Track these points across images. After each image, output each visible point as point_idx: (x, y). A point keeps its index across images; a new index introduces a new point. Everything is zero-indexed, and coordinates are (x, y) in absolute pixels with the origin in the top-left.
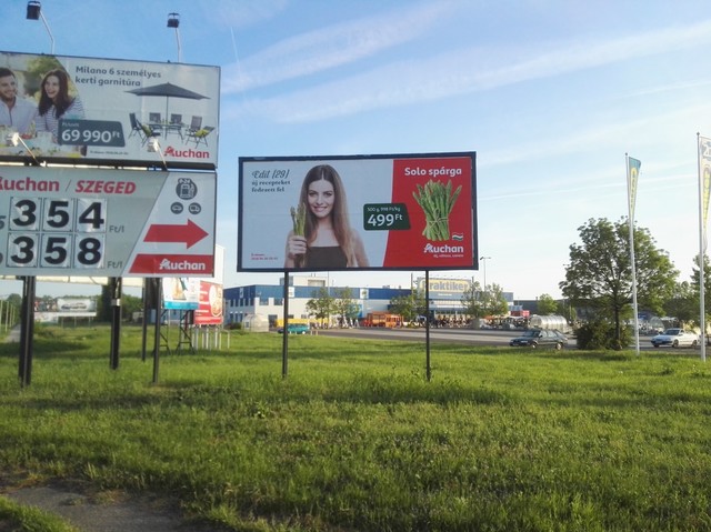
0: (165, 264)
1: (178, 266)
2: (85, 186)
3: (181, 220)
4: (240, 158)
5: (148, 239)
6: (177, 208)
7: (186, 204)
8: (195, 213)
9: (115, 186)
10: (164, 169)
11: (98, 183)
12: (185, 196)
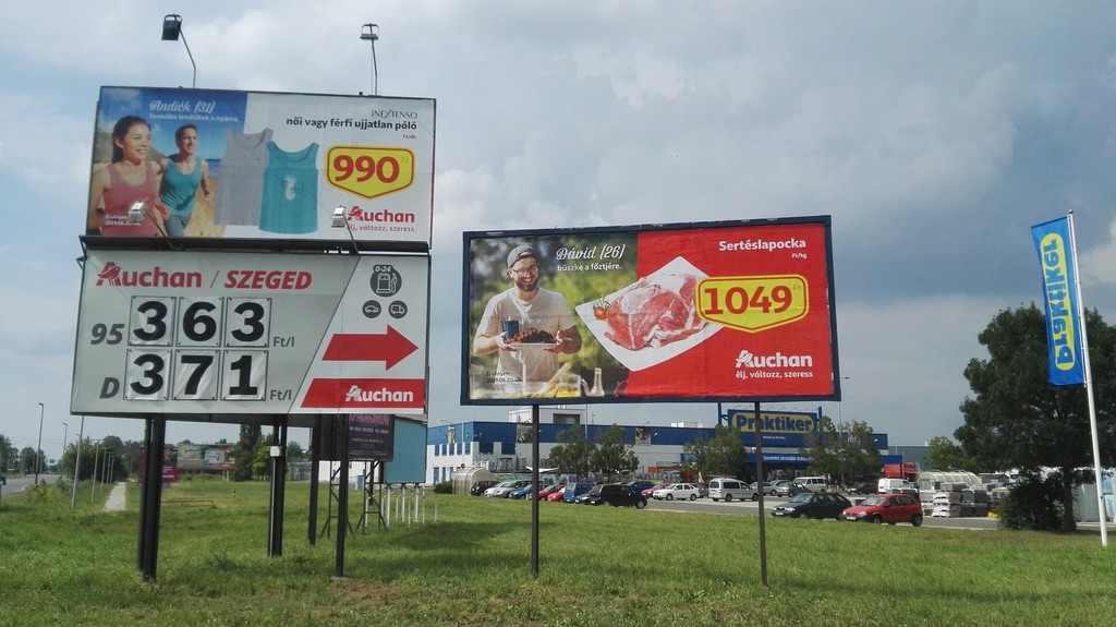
0: (355, 393)
1: (373, 396)
2: (239, 278)
3: (377, 326)
4: (465, 234)
5: (328, 357)
6: (371, 310)
7: (385, 302)
8: (398, 316)
9: (282, 277)
10: (353, 253)
11: (258, 273)
12: (384, 291)
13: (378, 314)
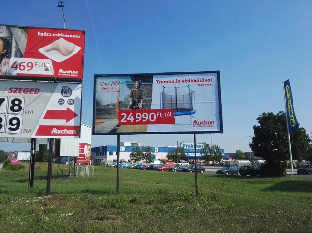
0: (54, 131)
1: (61, 132)
2: (13, 90)
3: (63, 108)
4: (94, 75)
5: (46, 117)
6: (61, 102)
7: (66, 99)
8: (71, 104)
9: (29, 90)
10: (55, 82)
11: (21, 88)
12: (66, 95)
13: (63, 103)
